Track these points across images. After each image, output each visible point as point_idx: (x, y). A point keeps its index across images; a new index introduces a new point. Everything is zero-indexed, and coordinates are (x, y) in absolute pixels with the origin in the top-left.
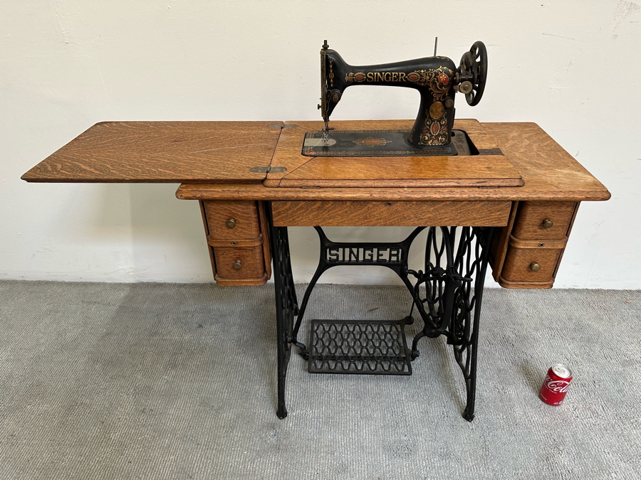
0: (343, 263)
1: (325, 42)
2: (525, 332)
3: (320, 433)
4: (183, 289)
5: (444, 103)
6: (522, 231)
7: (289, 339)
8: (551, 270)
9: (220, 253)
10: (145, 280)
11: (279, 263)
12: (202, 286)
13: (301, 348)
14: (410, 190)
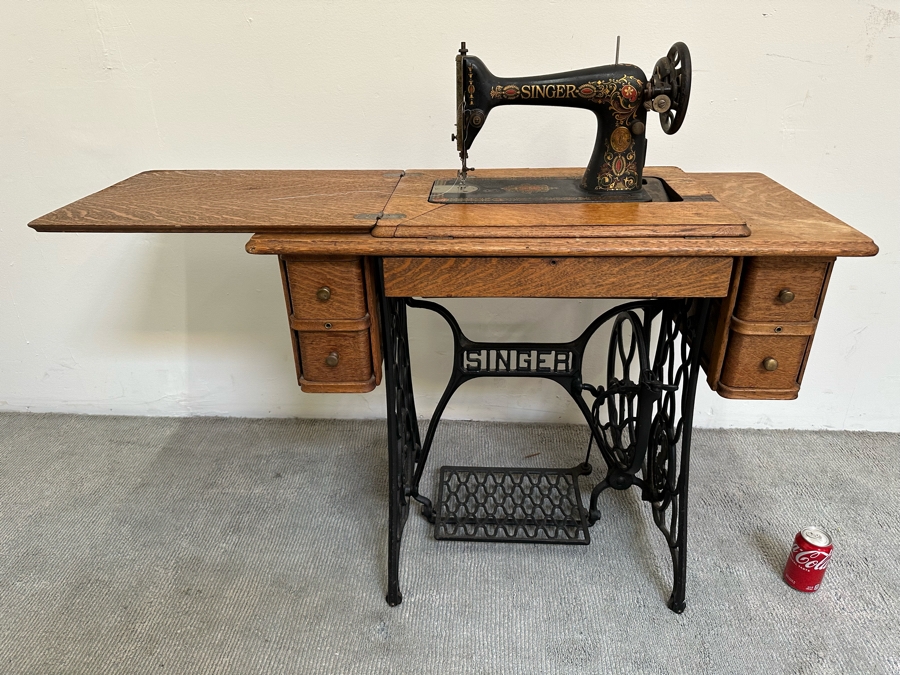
0: (487, 373)
1: (463, 44)
2: (757, 489)
3: (451, 627)
4: (255, 425)
5: (630, 129)
6: (750, 309)
7: (407, 490)
8: (794, 372)
9: (307, 342)
10: (202, 413)
11: (394, 367)
12: (284, 422)
13: (425, 505)
14: (584, 241)
